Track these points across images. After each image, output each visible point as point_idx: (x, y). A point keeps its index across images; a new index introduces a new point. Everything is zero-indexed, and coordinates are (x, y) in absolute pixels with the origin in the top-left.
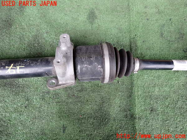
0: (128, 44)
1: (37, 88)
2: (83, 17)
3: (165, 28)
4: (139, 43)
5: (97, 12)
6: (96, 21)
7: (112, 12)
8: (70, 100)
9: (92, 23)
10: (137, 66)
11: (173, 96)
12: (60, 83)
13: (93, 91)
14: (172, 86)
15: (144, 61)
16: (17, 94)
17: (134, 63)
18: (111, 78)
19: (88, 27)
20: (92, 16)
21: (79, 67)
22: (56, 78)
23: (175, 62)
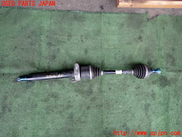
0: (101, 63)
1: (66, 82)
2: (83, 52)
3: (117, 55)
4: (106, 62)
5: (88, 49)
6: (88, 54)
7: (95, 49)
8: (79, 86)
9: (86, 55)
10: (102, 73)
11: (118, 83)
12: (76, 80)
13: (87, 82)
14: (118, 80)
15: (104, 71)
16: (60, 84)
17: (101, 72)
18: (92, 78)
19: (85, 56)
20: (86, 52)
21: (82, 75)
22: (74, 78)
23: (116, 71)
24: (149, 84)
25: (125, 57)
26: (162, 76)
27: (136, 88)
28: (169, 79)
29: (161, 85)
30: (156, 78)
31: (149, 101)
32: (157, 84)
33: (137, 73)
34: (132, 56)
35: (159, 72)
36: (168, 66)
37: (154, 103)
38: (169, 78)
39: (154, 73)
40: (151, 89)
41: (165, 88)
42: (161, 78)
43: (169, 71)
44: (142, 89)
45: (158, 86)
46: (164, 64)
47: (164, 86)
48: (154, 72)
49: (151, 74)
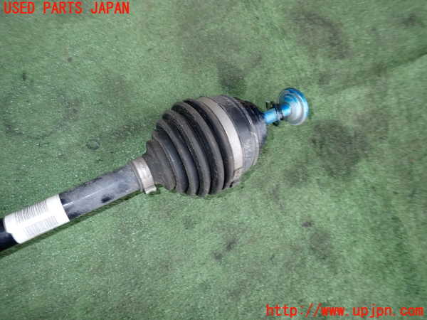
24: (275, 195)
25: (78, 102)
26: (318, 128)
27: (218, 257)
28: (354, 126)
29: (331, 174)
30: (296, 146)
31: (315, 288)
32: (314, 179)
33: (170, 167)
34: (120, 79)
35: (298, 109)
36: (322, 69)
37: (340, 287)
38: (350, 124)
39: (276, 124)
40: (298, 218)
41: (358, 181)
42: (318, 137)
43: (337, 90)
44: (252, 240)
45: (323, 186)
46: (302, 61)
47: (348, 173)
48: (271, 117)
49: (265, 138)
